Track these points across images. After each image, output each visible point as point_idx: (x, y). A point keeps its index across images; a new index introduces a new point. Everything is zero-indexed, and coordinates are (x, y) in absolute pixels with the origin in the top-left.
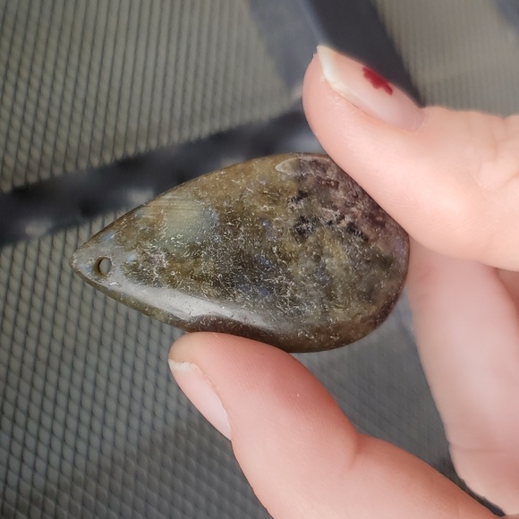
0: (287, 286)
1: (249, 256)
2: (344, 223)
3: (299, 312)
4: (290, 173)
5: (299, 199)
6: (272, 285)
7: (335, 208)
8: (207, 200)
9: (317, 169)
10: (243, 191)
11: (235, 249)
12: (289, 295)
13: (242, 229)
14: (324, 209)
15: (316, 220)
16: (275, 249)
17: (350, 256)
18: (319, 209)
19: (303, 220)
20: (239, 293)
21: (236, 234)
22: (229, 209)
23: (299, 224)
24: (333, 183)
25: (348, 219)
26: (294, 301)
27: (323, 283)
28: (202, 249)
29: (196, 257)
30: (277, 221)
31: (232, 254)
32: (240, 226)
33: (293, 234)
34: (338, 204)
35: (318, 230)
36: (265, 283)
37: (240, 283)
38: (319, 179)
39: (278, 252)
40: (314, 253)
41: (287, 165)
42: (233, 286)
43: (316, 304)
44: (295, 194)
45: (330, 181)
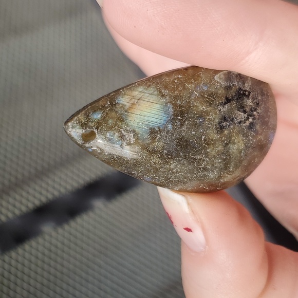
0: (204, 160)
1: (187, 141)
2: (247, 123)
3: (205, 176)
4: (224, 84)
5: (226, 103)
6: (195, 159)
7: (245, 112)
8: (168, 98)
9: (240, 81)
10: (191, 93)
11: (179, 135)
12: (203, 166)
13: (186, 122)
14: (239, 112)
15: (232, 120)
16: (203, 137)
17: (245, 144)
18: (236, 112)
19: (225, 119)
20: (174, 162)
21: (182, 125)
22: (180, 106)
23: (222, 122)
24: (247, 93)
25: (251, 120)
26: (205, 169)
27: (224, 160)
28: (158, 134)
29: (153, 139)
30: (209, 119)
31: (176, 139)
32: (186, 120)
33: (217, 129)
34: (247, 109)
35: (232, 127)
36: (192, 158)
37: (177, 157)
38: (240, 89)
39: (205, 140)
40: (226, 142)
41: (222, 76)
42: (172, 158)
43: (217, 172)
44: (224, 100)
45: (246, 91)
